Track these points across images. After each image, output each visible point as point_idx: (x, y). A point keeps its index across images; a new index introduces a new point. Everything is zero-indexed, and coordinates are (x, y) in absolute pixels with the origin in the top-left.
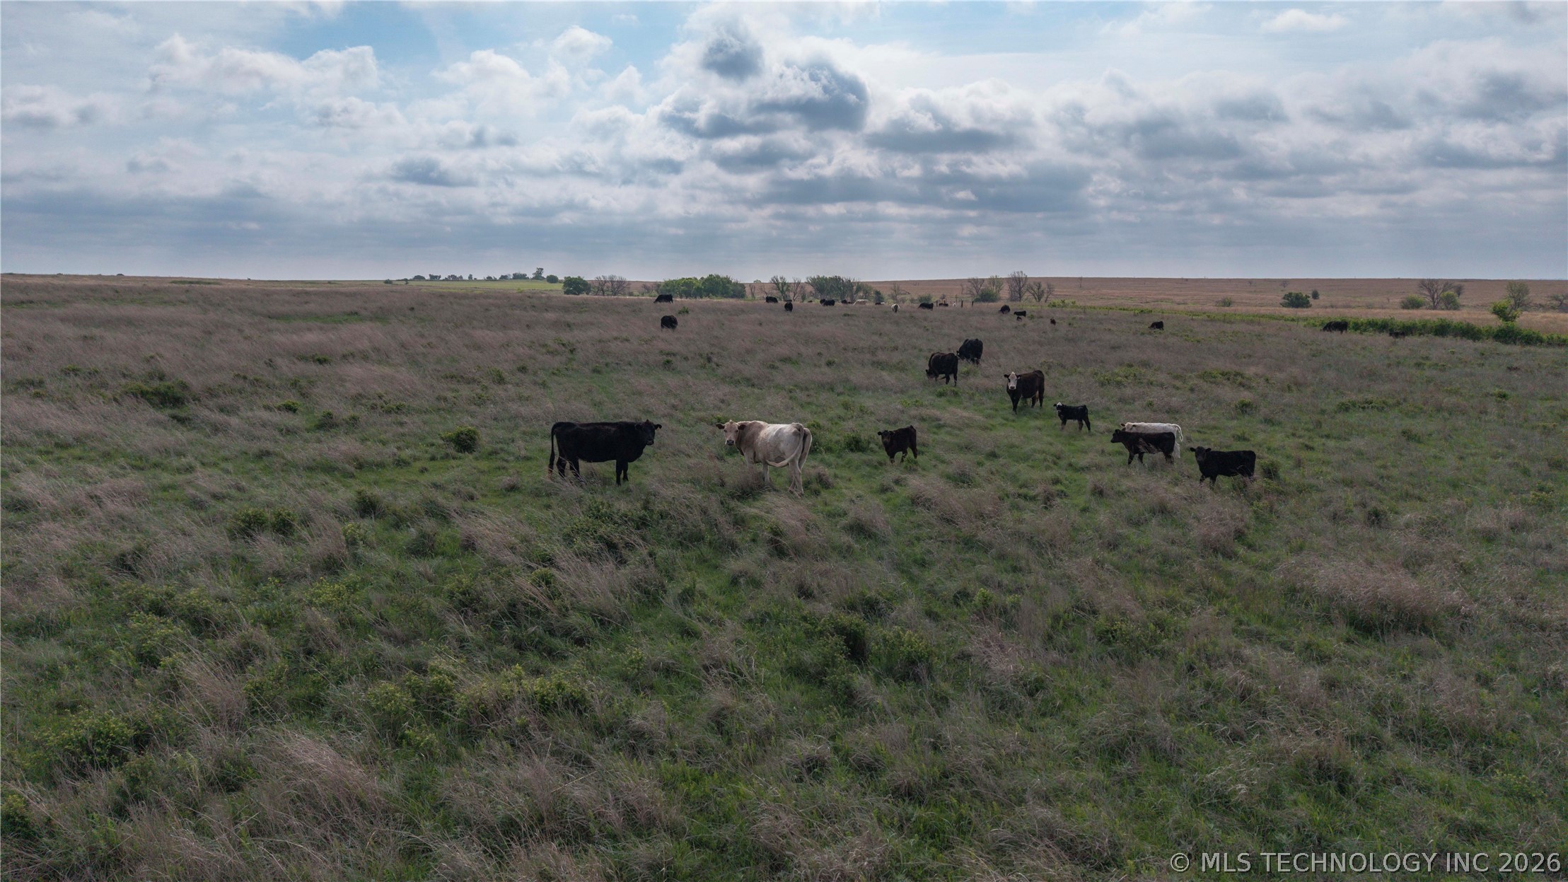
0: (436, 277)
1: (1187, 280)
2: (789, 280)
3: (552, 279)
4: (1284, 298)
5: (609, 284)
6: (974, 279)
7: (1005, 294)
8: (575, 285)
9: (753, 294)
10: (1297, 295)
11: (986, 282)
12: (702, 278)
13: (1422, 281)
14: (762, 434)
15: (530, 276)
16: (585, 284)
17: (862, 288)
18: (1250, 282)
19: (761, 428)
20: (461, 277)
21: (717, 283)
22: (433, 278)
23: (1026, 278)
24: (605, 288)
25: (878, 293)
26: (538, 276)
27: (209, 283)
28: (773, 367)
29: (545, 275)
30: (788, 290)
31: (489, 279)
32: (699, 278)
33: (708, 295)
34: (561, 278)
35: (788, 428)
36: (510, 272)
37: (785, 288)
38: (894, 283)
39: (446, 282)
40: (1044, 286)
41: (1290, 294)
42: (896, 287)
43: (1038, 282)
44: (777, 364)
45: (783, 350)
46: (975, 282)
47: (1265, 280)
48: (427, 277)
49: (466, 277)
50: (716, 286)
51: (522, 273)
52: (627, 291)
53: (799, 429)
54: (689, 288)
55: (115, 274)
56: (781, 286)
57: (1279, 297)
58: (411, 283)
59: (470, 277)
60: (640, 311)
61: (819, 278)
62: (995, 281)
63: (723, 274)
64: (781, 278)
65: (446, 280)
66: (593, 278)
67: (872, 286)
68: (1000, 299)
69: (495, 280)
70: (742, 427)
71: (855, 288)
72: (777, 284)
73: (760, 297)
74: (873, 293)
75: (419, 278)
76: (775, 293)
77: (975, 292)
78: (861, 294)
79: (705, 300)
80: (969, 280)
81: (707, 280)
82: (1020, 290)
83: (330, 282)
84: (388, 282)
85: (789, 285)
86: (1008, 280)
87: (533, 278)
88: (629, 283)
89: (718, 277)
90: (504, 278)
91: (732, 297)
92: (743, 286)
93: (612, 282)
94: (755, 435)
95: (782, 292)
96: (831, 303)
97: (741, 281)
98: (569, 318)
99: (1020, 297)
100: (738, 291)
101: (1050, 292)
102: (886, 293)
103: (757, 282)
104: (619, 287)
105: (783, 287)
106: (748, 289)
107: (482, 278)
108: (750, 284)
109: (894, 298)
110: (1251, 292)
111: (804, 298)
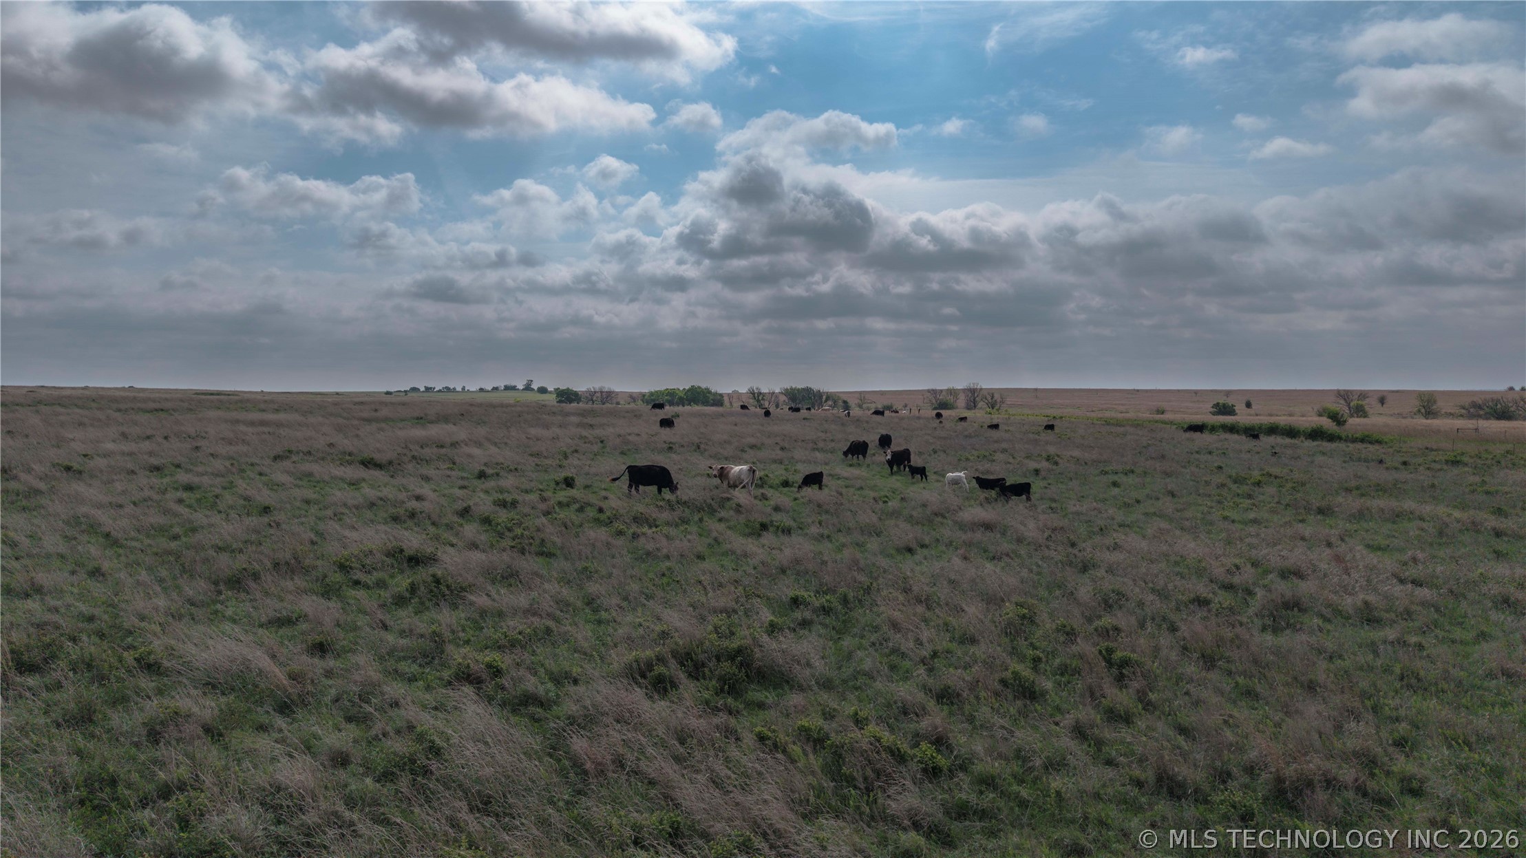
0: (431, 388)
1: (1138, 391)
2: (765, 390)
3: (543, 390)
4: (1213, 407)
5: (599, 395)
6: (933, 390)
7: (961, 401)
8: (567, 396)
9: (731, 403)
10: (1224, 404)
11: (944, 393)
12: (684, 389)
13: (1338, 391)
14: (732, 471)
15: (521, 387)
16: (576, 394)
17: (829, 397)
18: (1196, 392)
19: (732, 468)
20: (454, 389)
21: (698, 393)
22: (428, 389)
23: (981, 389)
24: (594, 399)
25: (845, 402)
26: (528, 388)
27: (229, 395)
28: (742, 451)
29: (535, 386)
30: (763, 399)
31: (481, 390)
32: (681, 389)
33: (689, 404)
34: (550, 389)
35: (745, 467)
36: (501, 385)
37: (760, 398)
38: (860, 393)
39: (440, 394)
40: (997, 396)
41: (1218, 403)
42: (862, 397)
43: (992, 393)
44: (747, 449)
45: (752, 440)
46: (934, 392)
47: (1212, 391)
48: (422, 389)
49: (459, 389)
50: (697, 396)
51: (513, 384)
52: (615, 401)
53: (751, 468)
54: (673, 398)
55: (127, 386)
56: (757, 396)
57: (1208, 407)
58: (409, 394)
59: (463, 388)
60: (641, 415)
61: (791, 389)
62: (951, 392)
63: (703, 386)
64: (757, 389)
65: (440, 391)
66: (584, 389)
67: (841, 395)
68: (957, 408)
69: (488, 391)
70: (722, 468)
71: (824, 397)
72: (753, 394)
73: (737, 405)
74: (841, 402)
75: (414, 389)
76: (751, 402)
77: (934, 401)
78: (830, 403)
79: (687, 408)
80: (929, 391)
81: (689, 390)
82: (974, 400)
83: (337, 394)
84: (388, 393)
85: (764, 395)
86: (964, 390)
87: (523, 389)
88: (617, 393)
89: (699, 387)
90: (495, 389)
91: (713, 405)
92: (721, 395)
93: (602, 392)
94: (728, 472)
95: (758, 401)
96: (797, 410)
97: (720, 391)
98: (589, 420)
99: (975, 407)
100: (718, 400)
101: (1002, 402)
102: (853, 403)
103: (735, 392)
104: (607, 396)
105: (758, 396)
106: (726, 399)
107: (474, 390)
108: (728, 394)
109: (860, 406)
110: (1194, 402)
111: (777, 406)
